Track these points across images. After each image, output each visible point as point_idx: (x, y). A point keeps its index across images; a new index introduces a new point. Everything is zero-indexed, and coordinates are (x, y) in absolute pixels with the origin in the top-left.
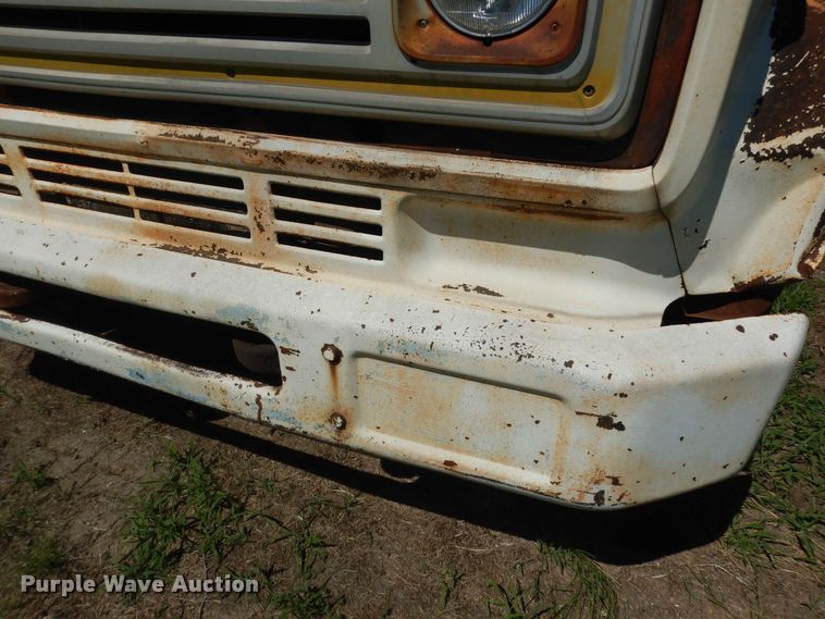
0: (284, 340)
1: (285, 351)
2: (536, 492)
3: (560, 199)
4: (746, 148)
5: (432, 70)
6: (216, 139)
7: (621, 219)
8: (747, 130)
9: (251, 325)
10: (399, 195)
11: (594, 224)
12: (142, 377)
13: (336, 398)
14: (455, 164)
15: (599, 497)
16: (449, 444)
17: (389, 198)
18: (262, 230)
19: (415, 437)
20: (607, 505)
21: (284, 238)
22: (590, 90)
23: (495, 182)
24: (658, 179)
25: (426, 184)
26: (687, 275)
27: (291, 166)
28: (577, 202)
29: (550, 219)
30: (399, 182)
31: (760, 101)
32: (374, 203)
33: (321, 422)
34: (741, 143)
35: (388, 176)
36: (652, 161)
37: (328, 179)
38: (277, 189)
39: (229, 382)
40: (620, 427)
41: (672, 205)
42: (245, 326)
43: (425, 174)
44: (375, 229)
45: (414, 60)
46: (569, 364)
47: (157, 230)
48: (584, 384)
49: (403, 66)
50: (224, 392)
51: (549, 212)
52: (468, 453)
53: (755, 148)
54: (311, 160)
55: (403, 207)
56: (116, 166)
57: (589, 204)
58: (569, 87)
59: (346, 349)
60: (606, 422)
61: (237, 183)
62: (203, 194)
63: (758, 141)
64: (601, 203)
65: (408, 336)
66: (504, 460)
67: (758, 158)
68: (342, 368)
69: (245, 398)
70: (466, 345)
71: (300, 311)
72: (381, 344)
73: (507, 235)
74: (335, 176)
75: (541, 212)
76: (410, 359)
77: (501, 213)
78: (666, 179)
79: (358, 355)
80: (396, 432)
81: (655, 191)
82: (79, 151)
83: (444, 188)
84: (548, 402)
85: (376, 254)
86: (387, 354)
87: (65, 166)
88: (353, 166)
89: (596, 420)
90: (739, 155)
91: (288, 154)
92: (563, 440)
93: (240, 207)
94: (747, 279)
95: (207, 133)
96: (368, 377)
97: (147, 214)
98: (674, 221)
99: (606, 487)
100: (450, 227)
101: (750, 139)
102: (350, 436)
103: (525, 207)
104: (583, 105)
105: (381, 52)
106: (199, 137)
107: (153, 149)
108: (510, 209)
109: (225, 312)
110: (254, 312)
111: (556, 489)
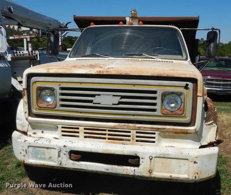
0: (142, 156)
1: (142, 158)
2: (186, 178)
3: (183, 131)
4: (205, 124)
5: (165, 115)
6: (128, 125)
7: (191, 133)
8: (204, 121)
9: (136, 154)
10: (159, 132)
11: (187, 135)
12: (108, 170)
13: (151, 166)
14: (168, 127)
15: (195, 177)
16: (170, 172)
17: (157, 133)
18: (133, 139)
19: (164, 172)
20: (197, 179)
21: (137, 141)
22: (185, 117)
23: (174, 129)
24: (195, 128)
25: (164, 130)
26: (201, 142)
27: (141, 129)
28: (185, 131)
29: (181, 134)
30: (159, 130)
31: (205, 118)
32: (154, 134)
33: (147, 172)
34: (204, 123)
35: (158, 129)
36: (194, 125)
37: (147, 130)
38: (137, 132)
39: (128, 168)
40: (197, 163)
41: (198, 131)
42: (135, 155)
43: (163, 129)
44: (154, 138)
45: (163, 114)
46: (188, 154)
47: (111, 142)
48: (191, 157)
49: (161, 114)
50: (127, 169)
51: (181, 133)
52: (174, 173)
53: (206, 124)
54: (145, 128)
55: (159, 134)
56: (105, 130)
57: (187, 132)
58: (183, 117)
59: (153, 157)
60: (195, 162)
61: (130, 132)
62: (123, 134)
63: (206, 123)
64: (189, 131)
65: (164, 153)
66: (180, 174)
67: (206, 125)
68: (152, 160)
69: (132, 170)
70: (173, 153)
71: (145, 151)
72: (160, 154)
73: (174, 137)
74: (149, 130)
75: (180, 133)
76: (165, 156)
77: (174, 134)
78: (196, 128)
79: (156, 157)
80: (161, 172)
81: (195, 129)
82: (98, 128)
83: (166, 131)
84: (186, 161)
85: (154, 142)
86: (161, 156)
87: (93, 131)
88: (152, 128)
89: (193, 162)
90: (204, 125)
91: (141, 127)
92: (189, 167)
93: (129, 136)
94: (209, 142)
95: (126, 124)
96: (156, 161)
97: (109, 139)
98: (198, 134)
99: (196, 175)
100: (165, 137)
101: (205, 122)
102: (152, 174)
103: (178, 133)
104: (185, 119)
105: (158, 113)
106: (125, 125)
107: (115, 127)
108: (175, 133)
109: (131, 153)
110: (137, 152)
111: (189, 177)
